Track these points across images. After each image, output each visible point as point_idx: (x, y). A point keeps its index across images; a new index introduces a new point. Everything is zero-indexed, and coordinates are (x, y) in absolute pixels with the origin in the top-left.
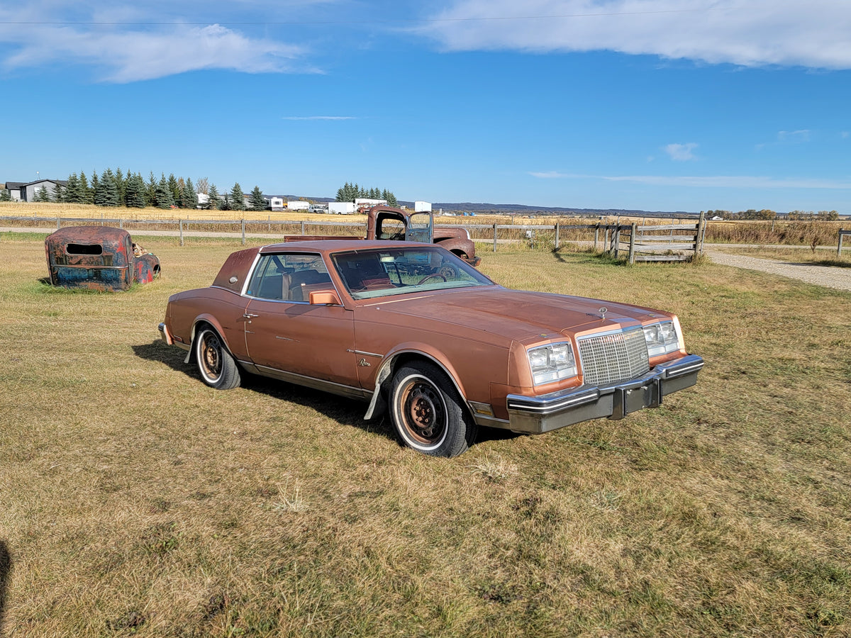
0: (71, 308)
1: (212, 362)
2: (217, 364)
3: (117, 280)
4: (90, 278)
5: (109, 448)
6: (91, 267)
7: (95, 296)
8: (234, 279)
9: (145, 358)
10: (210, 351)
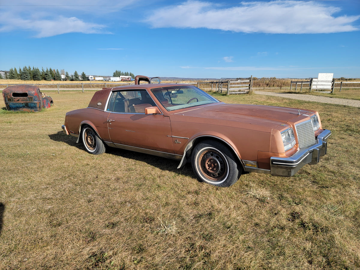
0: (17, 119)
1: (91, 142)
2: (93, 143)
3: (36, 107)
4: (24, 107)
5: (49, 193)
6: (24, 102)
7: (26, 114)
8: (99, 104)
9: (56, 140)
10: (89, 137)
